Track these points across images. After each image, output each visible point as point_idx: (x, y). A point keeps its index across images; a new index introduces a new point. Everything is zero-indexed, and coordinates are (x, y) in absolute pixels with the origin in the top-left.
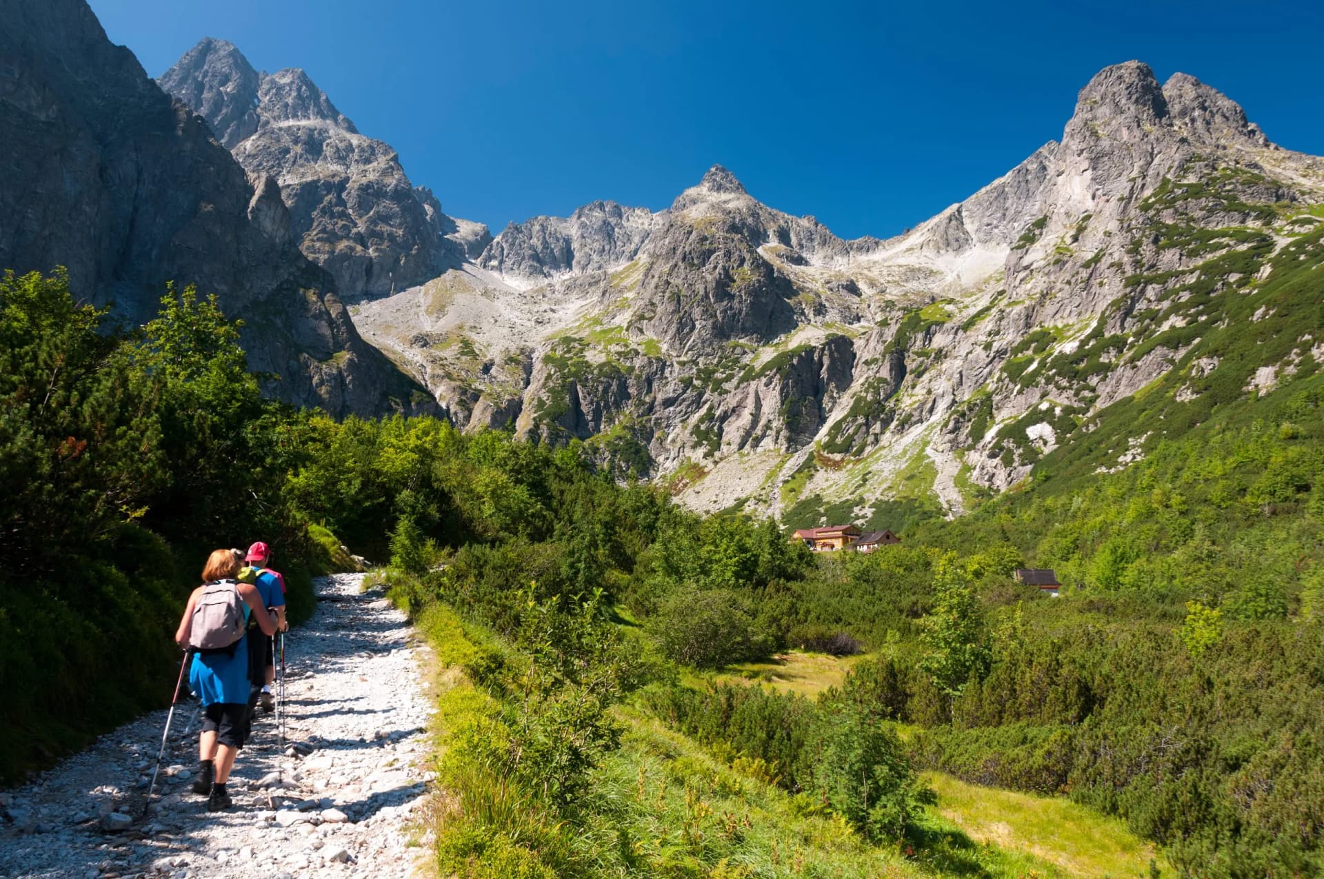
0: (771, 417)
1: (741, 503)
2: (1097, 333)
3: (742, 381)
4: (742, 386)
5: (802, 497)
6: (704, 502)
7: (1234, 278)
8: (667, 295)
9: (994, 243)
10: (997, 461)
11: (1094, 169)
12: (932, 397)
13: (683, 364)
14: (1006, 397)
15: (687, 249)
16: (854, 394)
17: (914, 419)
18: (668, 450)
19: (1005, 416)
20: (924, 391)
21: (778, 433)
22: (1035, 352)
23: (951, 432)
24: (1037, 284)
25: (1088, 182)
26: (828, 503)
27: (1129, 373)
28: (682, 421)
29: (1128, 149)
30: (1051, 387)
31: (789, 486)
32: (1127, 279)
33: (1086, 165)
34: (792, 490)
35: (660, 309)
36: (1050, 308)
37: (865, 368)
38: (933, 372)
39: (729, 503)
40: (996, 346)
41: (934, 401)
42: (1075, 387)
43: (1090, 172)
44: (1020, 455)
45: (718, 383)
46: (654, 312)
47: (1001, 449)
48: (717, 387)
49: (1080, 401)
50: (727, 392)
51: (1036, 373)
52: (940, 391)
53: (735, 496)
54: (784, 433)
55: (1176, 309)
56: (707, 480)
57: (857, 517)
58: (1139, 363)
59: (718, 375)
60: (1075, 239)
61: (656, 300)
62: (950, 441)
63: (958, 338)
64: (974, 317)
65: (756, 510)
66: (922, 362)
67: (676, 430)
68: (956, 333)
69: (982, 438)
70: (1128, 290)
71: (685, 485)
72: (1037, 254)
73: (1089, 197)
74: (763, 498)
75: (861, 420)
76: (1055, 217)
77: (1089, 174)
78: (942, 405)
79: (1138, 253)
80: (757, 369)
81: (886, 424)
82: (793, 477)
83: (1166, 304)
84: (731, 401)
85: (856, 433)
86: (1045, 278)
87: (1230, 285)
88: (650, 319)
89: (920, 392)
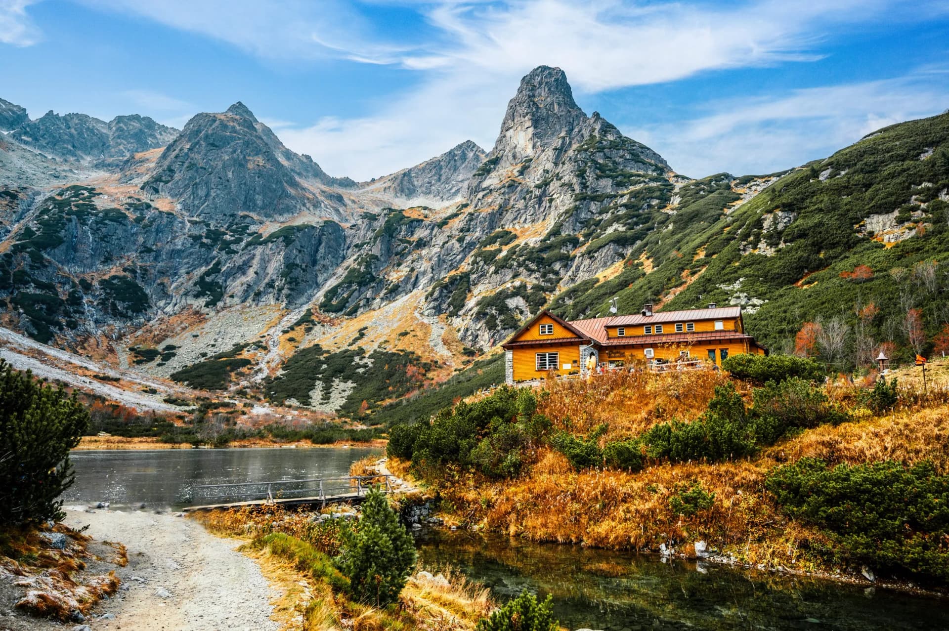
0: (274, 277)
1: (239, 348)
2: (555, 232)
3: (249, 244)
4: (249, 248)
5: (302, 347)
6: (202, 345)
7: (655, 202)
8: (186, 165)
9: (432, 196)
10: (481, 324)
11: (535, 128)
12: (414, 274)
13: (194, 223)
14: (481, 276)
15: (210, 132)
16: (347, 268)
17: (400, 289)
18: (171, 297)
19: (482, 291)
20: (408, 269)
21: (280, 290)
22: (501, 245)
23: (436, 300)
24: (496, 200)
25: (530, 136)
26: (328, 352)
27: (587, 262)
28: (188, 273)
29: (558, 118)
30: (521, 269)
31: (288, 336)
32: (576, 195)
33: (529, 124)
34: (291, 340)
35: (177, 176)
36: (509, 216)
37: (356, 250)
38: (415, 256)
39: (227, 346)
40: (468, 239)
41: (417, 277)
42: (542, 270)
43: (532, 129)
44: (502, 321)
45: (226, 245)
46: (172, 177)
47: (485, 314)
48: (226, 246)
49: (546, 281)
50: (235, 252)
51: (507, 259)
52: (422, 269)
53: (234, 342)
54: (285, 291)
55: (617, 219)
56: (207, 326)
57: (358, 366)
58: (596, 255)
59: (228, 237)
60: (521, 173)
61: (176, 167)
62: (434, 308)
63: (434, 233)
64: (446, 219)
65: (255, 355)
66: (406, 247)
67: (181, 279)
68: (433, 229)
69: (463, 306)
70: (578, 203)
71: (184, 329)
72: (492, 181)
73: (530, 146)
74: (264, 344)
75: (355, 287)
76: (505, 158)
77: (531, 130)
78: (423, 281)
79: (584, 178)
80: (265, 236)
81: (376, 292)
82: (292, 328)
83: (607, 216)
84: (238, 260)
85: (349, 297)
86: (501, 196)
87: (653, 207)
88: (167, 182)
89: (404, 270)
